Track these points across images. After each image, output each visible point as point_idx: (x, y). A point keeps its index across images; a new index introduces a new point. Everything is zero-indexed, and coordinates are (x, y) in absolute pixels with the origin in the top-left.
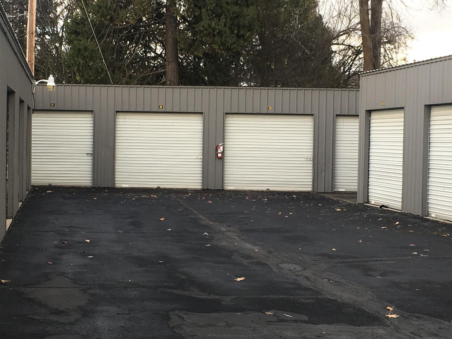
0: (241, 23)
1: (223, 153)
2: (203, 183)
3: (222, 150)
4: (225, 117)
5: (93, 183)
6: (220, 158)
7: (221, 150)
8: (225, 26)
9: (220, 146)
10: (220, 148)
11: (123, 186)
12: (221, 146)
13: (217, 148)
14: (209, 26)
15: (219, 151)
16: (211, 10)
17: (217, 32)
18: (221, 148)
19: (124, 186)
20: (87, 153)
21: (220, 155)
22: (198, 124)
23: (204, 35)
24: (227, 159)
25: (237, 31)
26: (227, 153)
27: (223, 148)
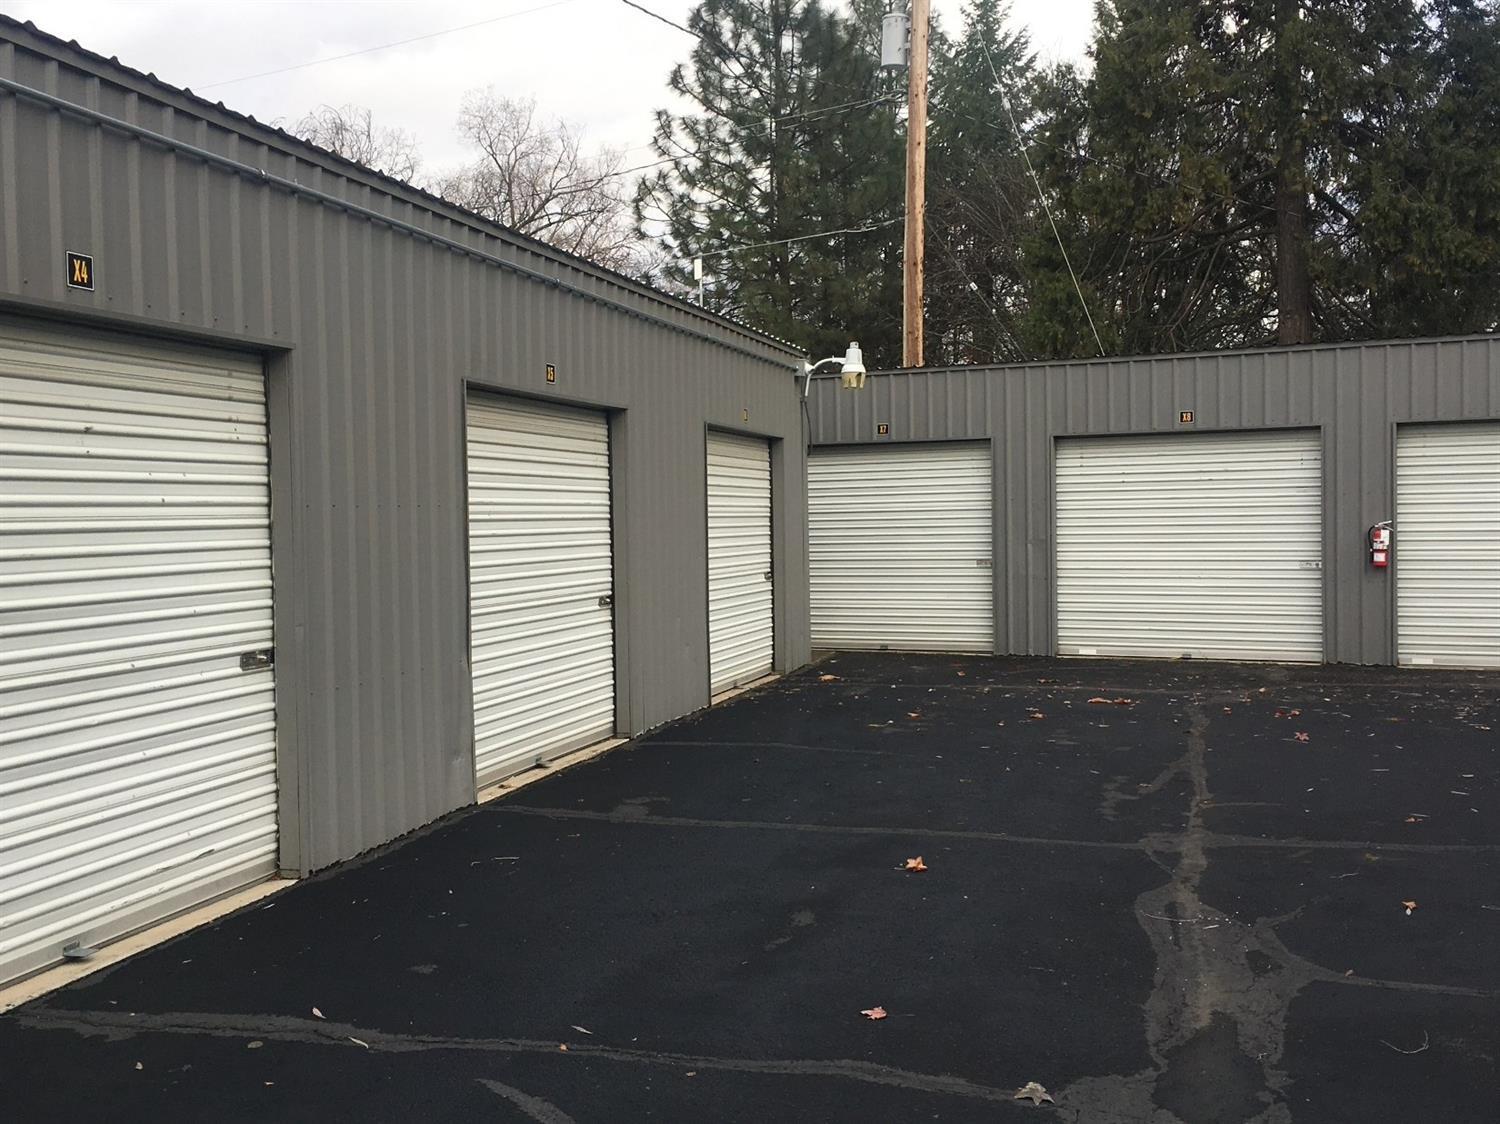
0: (1486, 186)
1: (1391, 551)
2: (1325, 644)
3: (1387, 542)
4: (1395, 436)
5: (996, 644)
6: (1381, 567)
7: (1382, 542)
8: (1439, 200)
9: (1379, 529)
10: (1379, 536)
11: (1080, 653)
12: (1384, 529)
13: (1371, 535)
14: (1393, 205)
15: (1377, 546)
16: (1399, 161)
17: (1417, 219)
18: (1385, 535)
19: (1083, 651)
20: (978, 560)
21: (1380, 558)
22: (1304, 462)
23: (1379, 230)
24: (1404, 571)
25: (1475, 211)
26: (1404, 551)
27: (1392, 536)
